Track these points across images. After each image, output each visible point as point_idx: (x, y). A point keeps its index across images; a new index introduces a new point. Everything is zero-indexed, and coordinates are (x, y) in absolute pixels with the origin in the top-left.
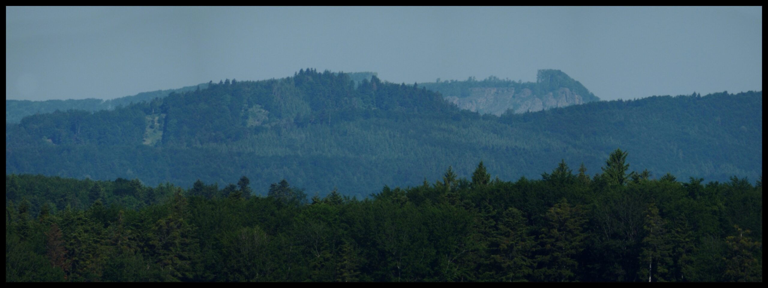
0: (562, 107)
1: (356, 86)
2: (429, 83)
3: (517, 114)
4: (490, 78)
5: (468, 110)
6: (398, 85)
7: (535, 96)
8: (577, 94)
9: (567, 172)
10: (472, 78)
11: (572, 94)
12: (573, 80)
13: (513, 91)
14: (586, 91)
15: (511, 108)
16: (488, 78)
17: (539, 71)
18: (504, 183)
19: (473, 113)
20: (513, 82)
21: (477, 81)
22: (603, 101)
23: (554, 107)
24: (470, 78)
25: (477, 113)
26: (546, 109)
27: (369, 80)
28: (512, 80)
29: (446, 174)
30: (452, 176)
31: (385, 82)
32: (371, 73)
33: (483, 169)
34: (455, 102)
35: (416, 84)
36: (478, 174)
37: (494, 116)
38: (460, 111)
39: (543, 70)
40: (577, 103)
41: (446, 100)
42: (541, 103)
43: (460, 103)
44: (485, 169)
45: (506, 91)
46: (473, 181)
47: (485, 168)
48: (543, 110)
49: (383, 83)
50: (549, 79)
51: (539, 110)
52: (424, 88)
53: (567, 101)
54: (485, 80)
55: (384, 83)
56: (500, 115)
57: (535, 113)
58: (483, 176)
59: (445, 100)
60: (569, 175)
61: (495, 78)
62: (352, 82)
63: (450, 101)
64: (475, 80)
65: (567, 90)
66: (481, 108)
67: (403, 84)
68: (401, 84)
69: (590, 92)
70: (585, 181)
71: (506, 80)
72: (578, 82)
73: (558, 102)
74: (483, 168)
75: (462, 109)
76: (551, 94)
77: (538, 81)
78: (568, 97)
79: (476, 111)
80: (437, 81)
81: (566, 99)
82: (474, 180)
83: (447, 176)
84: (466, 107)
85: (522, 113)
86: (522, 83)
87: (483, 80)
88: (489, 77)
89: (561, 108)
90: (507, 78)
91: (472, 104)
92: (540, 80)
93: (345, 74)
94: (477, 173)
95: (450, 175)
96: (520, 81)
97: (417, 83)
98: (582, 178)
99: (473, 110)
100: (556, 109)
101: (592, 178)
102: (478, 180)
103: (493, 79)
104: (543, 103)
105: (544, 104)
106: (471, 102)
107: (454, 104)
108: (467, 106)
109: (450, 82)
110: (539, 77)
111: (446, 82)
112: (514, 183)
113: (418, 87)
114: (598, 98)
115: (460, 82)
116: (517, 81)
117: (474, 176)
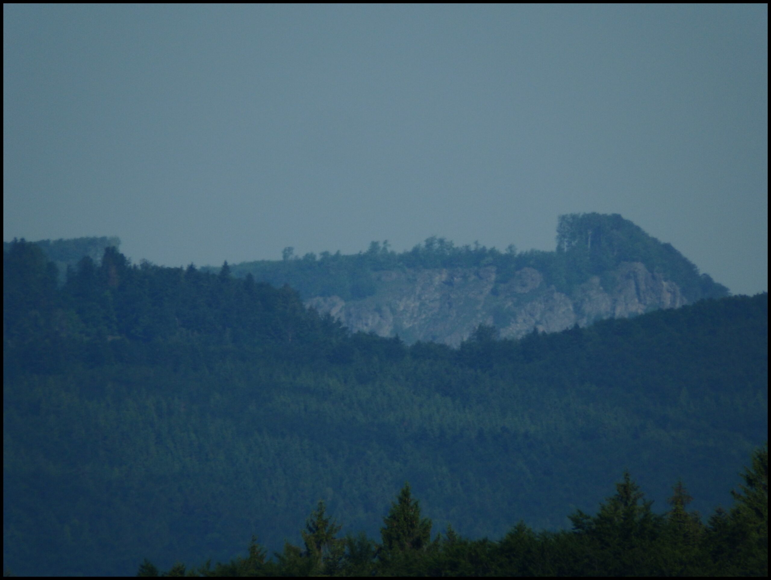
0: (626, 316)
1: (62, 278)
2: (263, 262)
3: (506, 339)
4: (430, 243)
5: (372, 334)
6: (177, 271)
7: (553, 287)
8: (666, 280)
9: (640, 504)
10: (381, 245)
11: (654, 277)
12: (655, 241)
13: (493, 277)
14: (690, 268)
15: (489, 322)
16: (423, 244)
17: (563, 218)
18: (469, 543)
19: (384, 341)
20: (493, 252)
21: (393, 253)
22: (736, 296)
23: (605, 318)
24: (374, 245)
25: (396, 340)
26: (583, 323)
27: (98, 259)
28: (489, 247)
29: (311, 525)
30: (328, 528)
31: (142, 265)
32: (103, 239)
33: (412, 508)
34: (334, 313)
35: (226, 267)
36: (398, 521)
37: (443, 347)
38: (350, 336)
39: (574, 217)
40: (667, 303)
41: (311, 309)
42: (571, 307)
43: (349, 315)
44: (417, 506)
45: (473, 277)
46: (384, 542)
47: (416, 504)
48: (577, 326)
49: (135, 267)
50: (589, 239)
51: (564, 328)
52: (250, 276)
53: (640, 301)
54: (416, 251)
55: (139, 268)
56: (459, 344)
57: (554, 335)
58: (412, 526)
59: (307, 306)
60: (646, 515)
61: (441, 241)
62: (52, 268)
63: (321, 312)
64: (389, 249)
65: (640, 267)
66: (407, 325)
67: (191, 268)
68: (185, 268)
69: (701, 273)
70: (687, 530)
71: (473, 248)
72: (668, 248)
73: (615, 301)
74: (412, 504)
75: (355, 331)
76: (596, 280)
77: (559, 249)
78: (643, 287)
79: (393, 336)
80: (285, 256)
81: (638, 293)
82: (389, 538)
83: (314, 529)
84: (367, 325)
85: (520, 337)
86: (518, 252)
87: (410, 249)
88: (427, 241)
89: (623, 321)
90: (476, 243)
91: (381, 316)
92: (566, 244)
93: (31, 244)
94: (395, 518)
95: (320, 526)
96: (510, 247)
97: (230, 263)
98: (679, 522)
99: (386, 332)
100: (611, 321)
101: (705, 521)
102: (398, 539)
103: (436, 246)
104: (575, 305)
105: (578, 310)
106: (378, 310)
107: (333, 318)
108: (370, 322)
109: (318, 258)
110: (562, 236)
111: (309, 257)
112: (497, 543)
113: (233, 275)
114: (723, 289)
115: (347, 257)
116: (503, 250)
117: (386, 526)
